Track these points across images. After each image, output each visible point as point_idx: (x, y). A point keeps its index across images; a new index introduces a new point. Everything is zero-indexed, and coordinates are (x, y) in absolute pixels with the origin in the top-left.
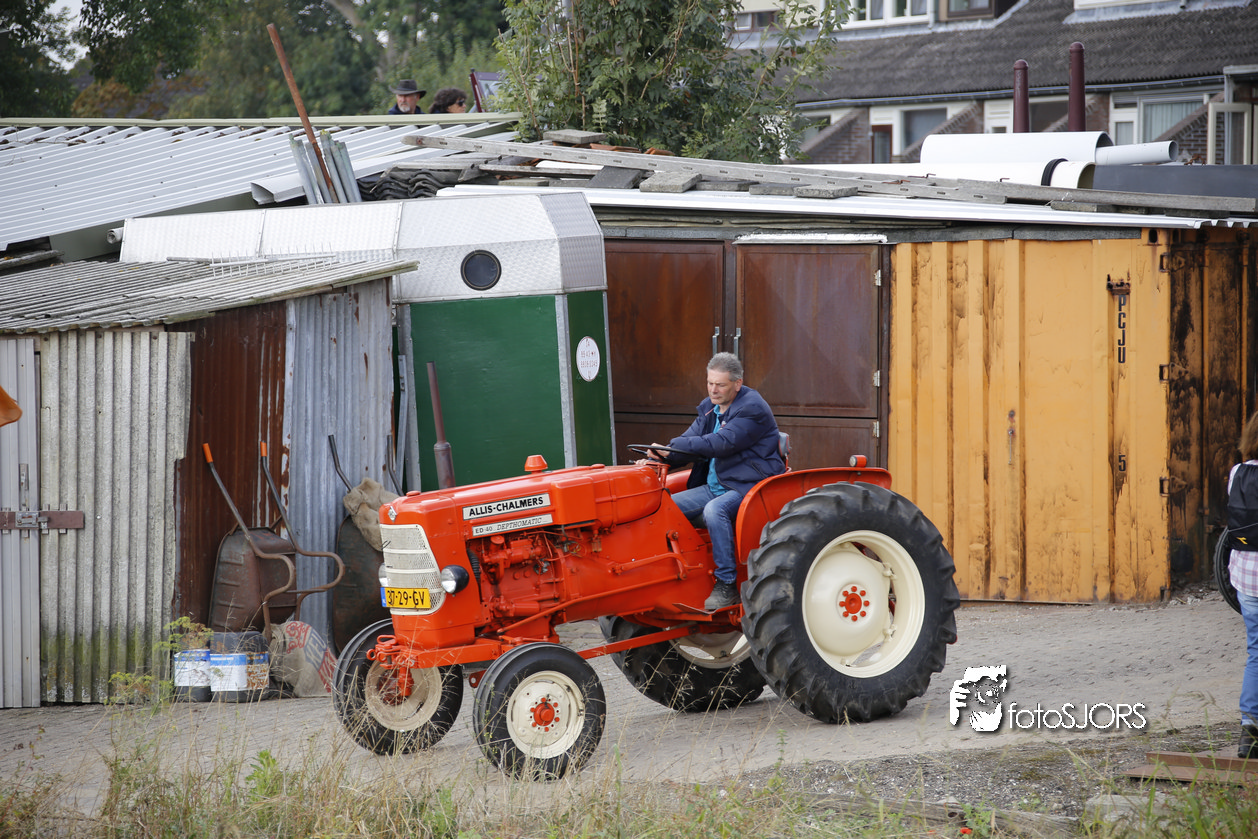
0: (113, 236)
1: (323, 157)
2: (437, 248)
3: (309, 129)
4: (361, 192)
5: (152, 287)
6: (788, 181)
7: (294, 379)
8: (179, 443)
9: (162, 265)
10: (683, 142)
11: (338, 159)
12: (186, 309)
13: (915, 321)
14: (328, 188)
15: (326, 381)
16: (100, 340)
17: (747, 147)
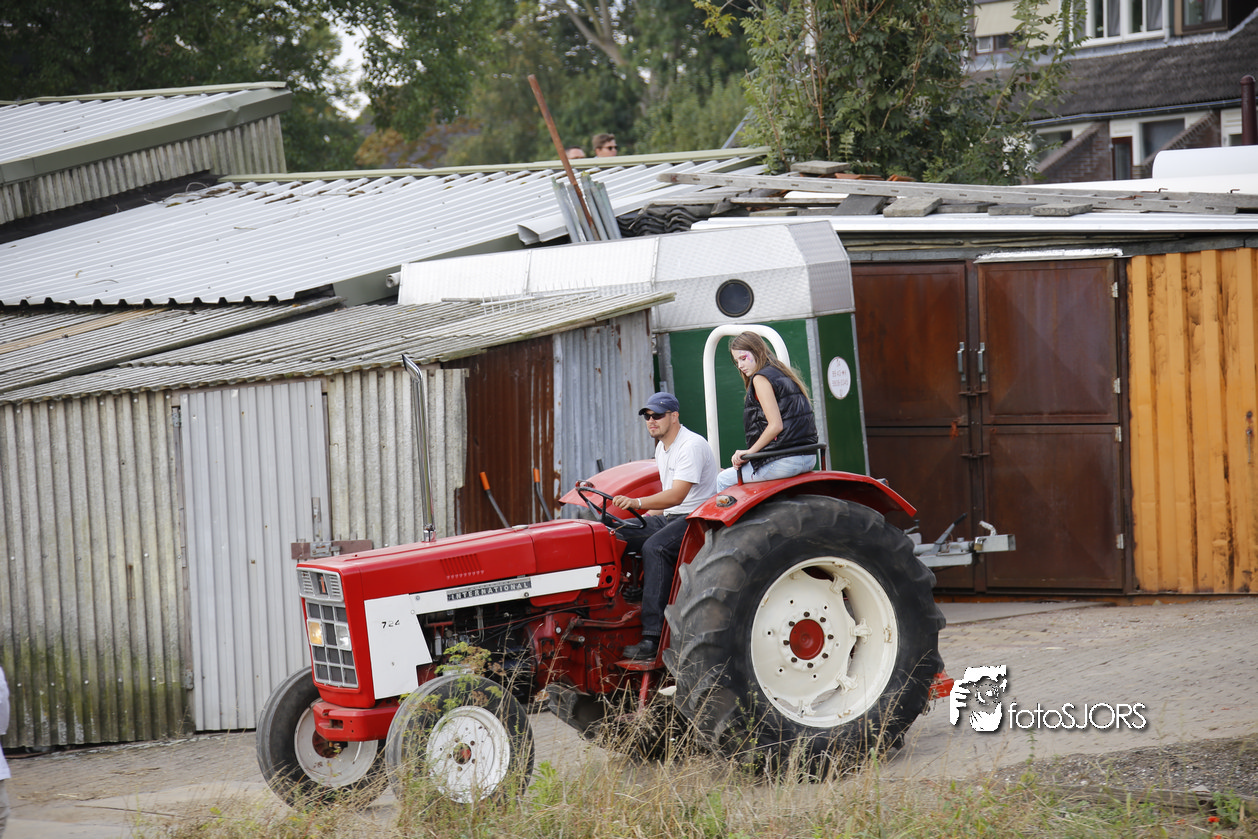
0: (391, 281)
1: (584, 197)
2: (693, 279)
3: (569, 171)
4: (621, 229)
5: (427, 327)
6: (1025, 201)
7: (563, 408)
8: (458, 473)
9: (437, 306)
10: (924, 167)
11: (598, 199)
12: (460, 347)
13: (1152, 329)
14: (590, 225)
15: (593, 409)
16: (382, 379)
17: (986, 170)
